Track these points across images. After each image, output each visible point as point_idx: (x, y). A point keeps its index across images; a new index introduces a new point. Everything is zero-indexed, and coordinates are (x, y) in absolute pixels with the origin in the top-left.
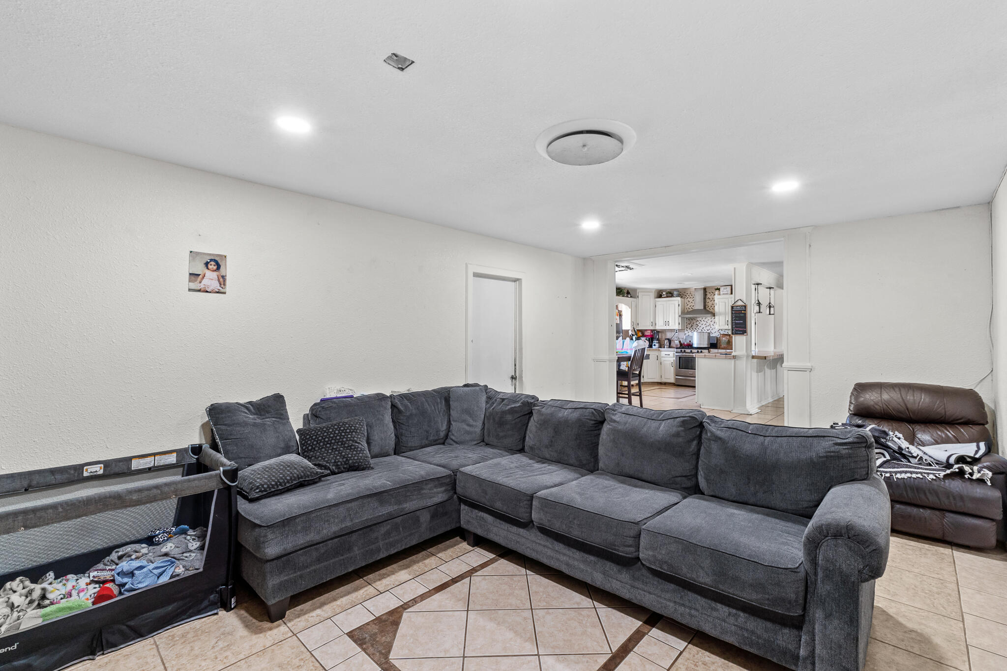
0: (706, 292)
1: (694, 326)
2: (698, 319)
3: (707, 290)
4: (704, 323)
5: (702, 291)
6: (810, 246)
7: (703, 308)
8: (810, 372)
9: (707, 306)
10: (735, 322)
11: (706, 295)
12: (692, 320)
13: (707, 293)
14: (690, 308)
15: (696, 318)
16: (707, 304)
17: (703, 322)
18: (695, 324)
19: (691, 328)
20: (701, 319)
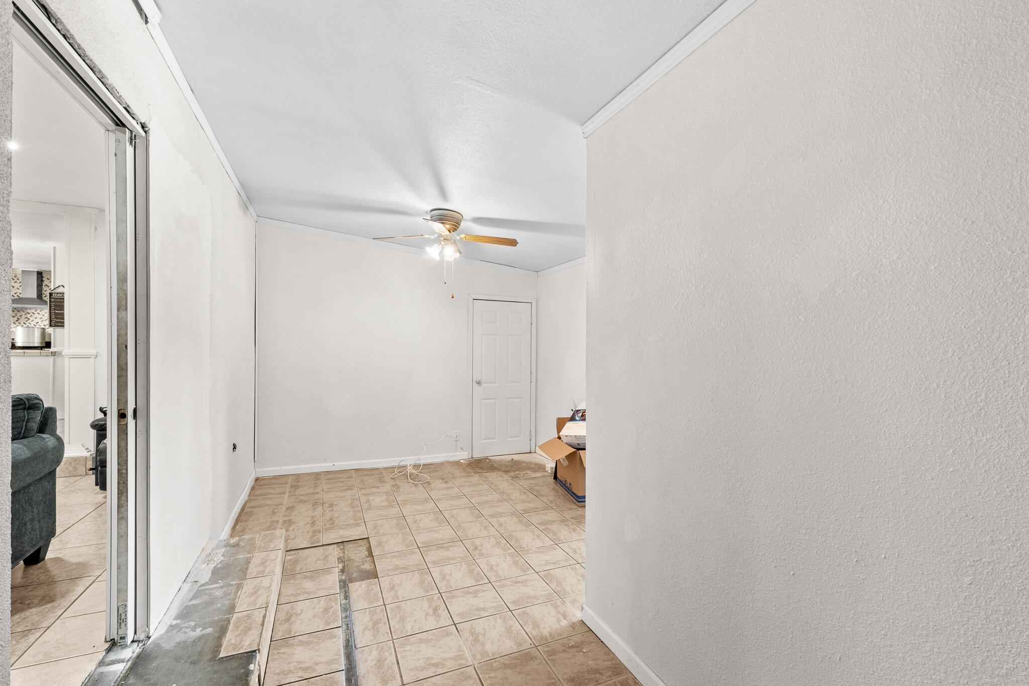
0: (42, 277)
1: (22, 320)
2: (29, 311)
3: (43, 275)
4: (39, 316)
5: (35, 277)
6: (96, 229)
7: (36, 297)
8: (95, 358)
9: (44, 296)
10: (55, 312)
11: (42, 281)
12: (19, 311)
13: (43, 279)
14: (15, 295)
15: (26, 309)
16: (43, 292)
17: (37, 315)
18: (24, 316)
19: (17, 323)
20: (33, 311)
